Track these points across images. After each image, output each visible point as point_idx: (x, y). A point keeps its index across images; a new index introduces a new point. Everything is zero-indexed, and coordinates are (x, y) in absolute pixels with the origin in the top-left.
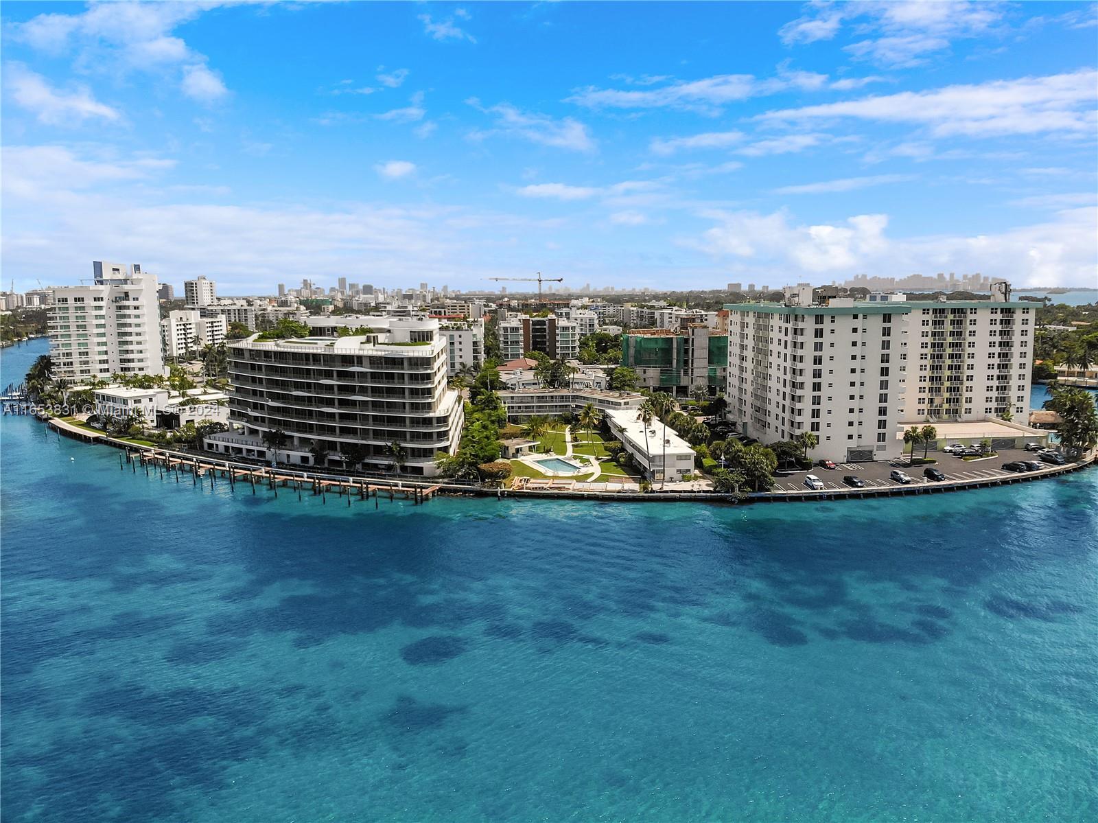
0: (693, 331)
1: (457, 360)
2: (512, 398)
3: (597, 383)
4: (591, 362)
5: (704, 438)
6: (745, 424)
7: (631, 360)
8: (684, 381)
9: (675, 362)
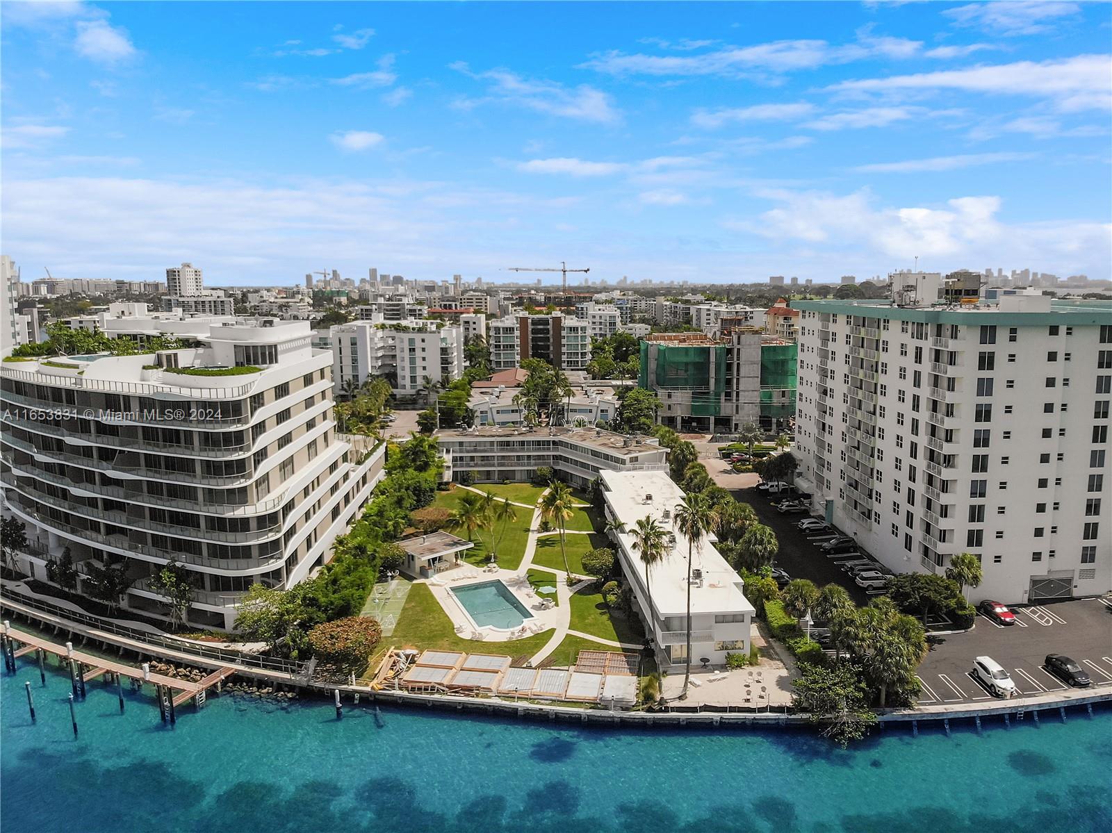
0: (739, 338)
1: (420, 373)
2: (461, 444)
3: (602, 411)
4: (601, 375)
5: (766, 554)
6: (829, 504)
7: (652, 377)
8: (726, 409)
9: (712, 381)
